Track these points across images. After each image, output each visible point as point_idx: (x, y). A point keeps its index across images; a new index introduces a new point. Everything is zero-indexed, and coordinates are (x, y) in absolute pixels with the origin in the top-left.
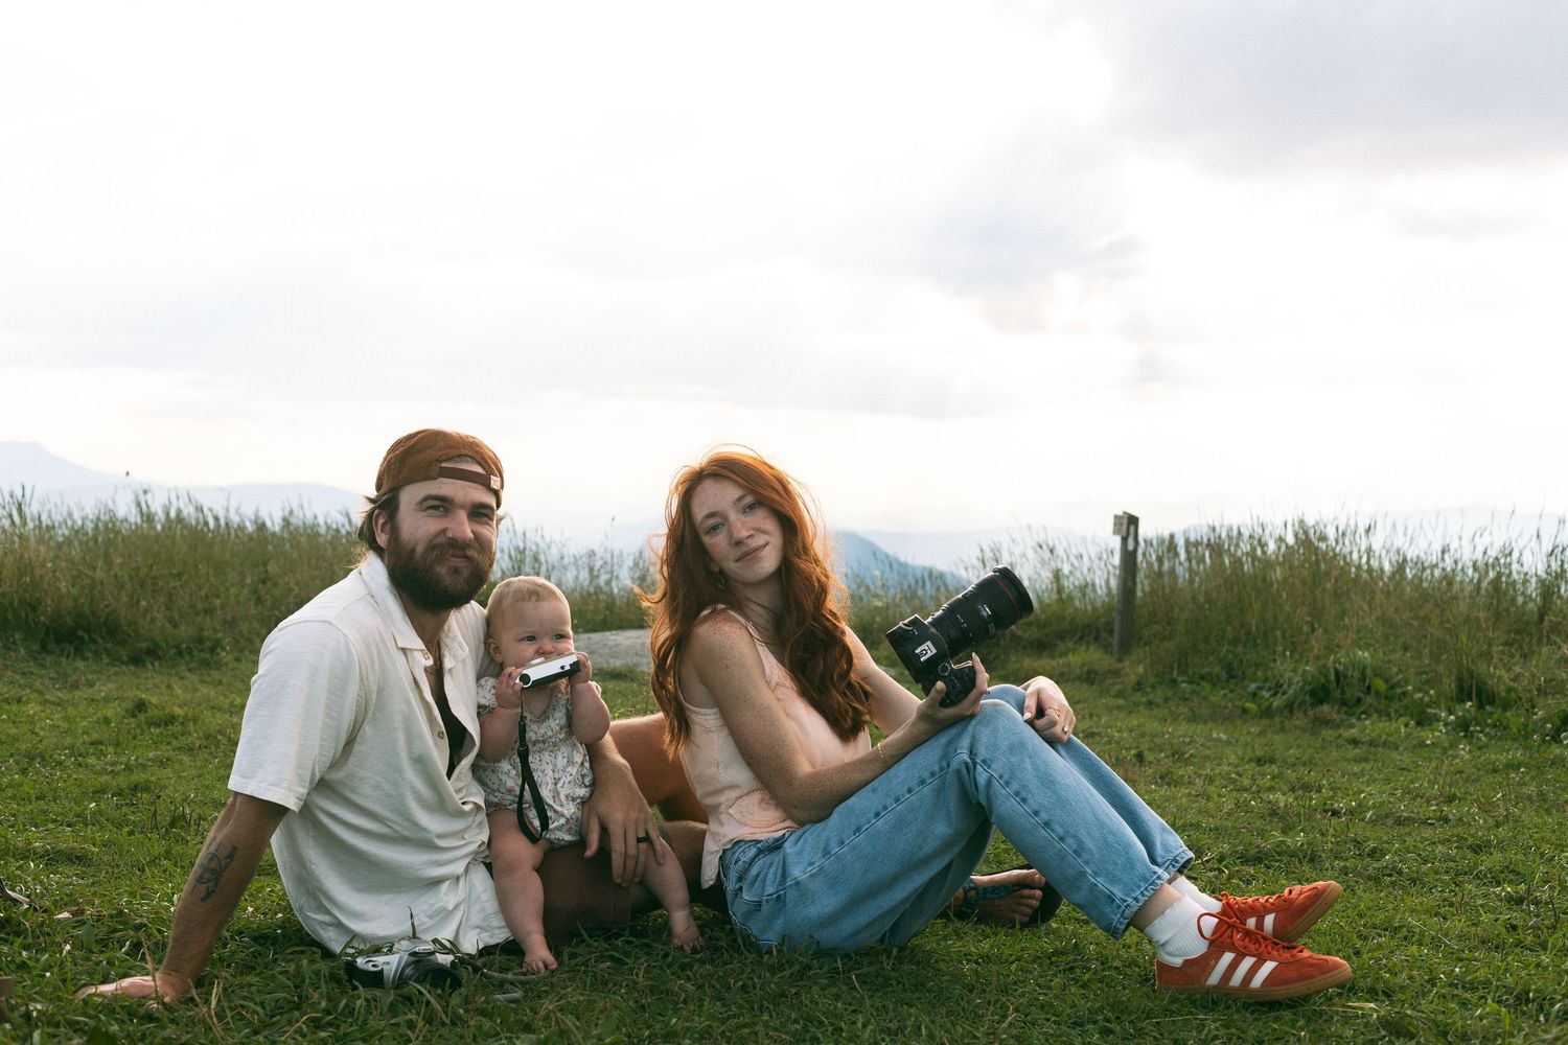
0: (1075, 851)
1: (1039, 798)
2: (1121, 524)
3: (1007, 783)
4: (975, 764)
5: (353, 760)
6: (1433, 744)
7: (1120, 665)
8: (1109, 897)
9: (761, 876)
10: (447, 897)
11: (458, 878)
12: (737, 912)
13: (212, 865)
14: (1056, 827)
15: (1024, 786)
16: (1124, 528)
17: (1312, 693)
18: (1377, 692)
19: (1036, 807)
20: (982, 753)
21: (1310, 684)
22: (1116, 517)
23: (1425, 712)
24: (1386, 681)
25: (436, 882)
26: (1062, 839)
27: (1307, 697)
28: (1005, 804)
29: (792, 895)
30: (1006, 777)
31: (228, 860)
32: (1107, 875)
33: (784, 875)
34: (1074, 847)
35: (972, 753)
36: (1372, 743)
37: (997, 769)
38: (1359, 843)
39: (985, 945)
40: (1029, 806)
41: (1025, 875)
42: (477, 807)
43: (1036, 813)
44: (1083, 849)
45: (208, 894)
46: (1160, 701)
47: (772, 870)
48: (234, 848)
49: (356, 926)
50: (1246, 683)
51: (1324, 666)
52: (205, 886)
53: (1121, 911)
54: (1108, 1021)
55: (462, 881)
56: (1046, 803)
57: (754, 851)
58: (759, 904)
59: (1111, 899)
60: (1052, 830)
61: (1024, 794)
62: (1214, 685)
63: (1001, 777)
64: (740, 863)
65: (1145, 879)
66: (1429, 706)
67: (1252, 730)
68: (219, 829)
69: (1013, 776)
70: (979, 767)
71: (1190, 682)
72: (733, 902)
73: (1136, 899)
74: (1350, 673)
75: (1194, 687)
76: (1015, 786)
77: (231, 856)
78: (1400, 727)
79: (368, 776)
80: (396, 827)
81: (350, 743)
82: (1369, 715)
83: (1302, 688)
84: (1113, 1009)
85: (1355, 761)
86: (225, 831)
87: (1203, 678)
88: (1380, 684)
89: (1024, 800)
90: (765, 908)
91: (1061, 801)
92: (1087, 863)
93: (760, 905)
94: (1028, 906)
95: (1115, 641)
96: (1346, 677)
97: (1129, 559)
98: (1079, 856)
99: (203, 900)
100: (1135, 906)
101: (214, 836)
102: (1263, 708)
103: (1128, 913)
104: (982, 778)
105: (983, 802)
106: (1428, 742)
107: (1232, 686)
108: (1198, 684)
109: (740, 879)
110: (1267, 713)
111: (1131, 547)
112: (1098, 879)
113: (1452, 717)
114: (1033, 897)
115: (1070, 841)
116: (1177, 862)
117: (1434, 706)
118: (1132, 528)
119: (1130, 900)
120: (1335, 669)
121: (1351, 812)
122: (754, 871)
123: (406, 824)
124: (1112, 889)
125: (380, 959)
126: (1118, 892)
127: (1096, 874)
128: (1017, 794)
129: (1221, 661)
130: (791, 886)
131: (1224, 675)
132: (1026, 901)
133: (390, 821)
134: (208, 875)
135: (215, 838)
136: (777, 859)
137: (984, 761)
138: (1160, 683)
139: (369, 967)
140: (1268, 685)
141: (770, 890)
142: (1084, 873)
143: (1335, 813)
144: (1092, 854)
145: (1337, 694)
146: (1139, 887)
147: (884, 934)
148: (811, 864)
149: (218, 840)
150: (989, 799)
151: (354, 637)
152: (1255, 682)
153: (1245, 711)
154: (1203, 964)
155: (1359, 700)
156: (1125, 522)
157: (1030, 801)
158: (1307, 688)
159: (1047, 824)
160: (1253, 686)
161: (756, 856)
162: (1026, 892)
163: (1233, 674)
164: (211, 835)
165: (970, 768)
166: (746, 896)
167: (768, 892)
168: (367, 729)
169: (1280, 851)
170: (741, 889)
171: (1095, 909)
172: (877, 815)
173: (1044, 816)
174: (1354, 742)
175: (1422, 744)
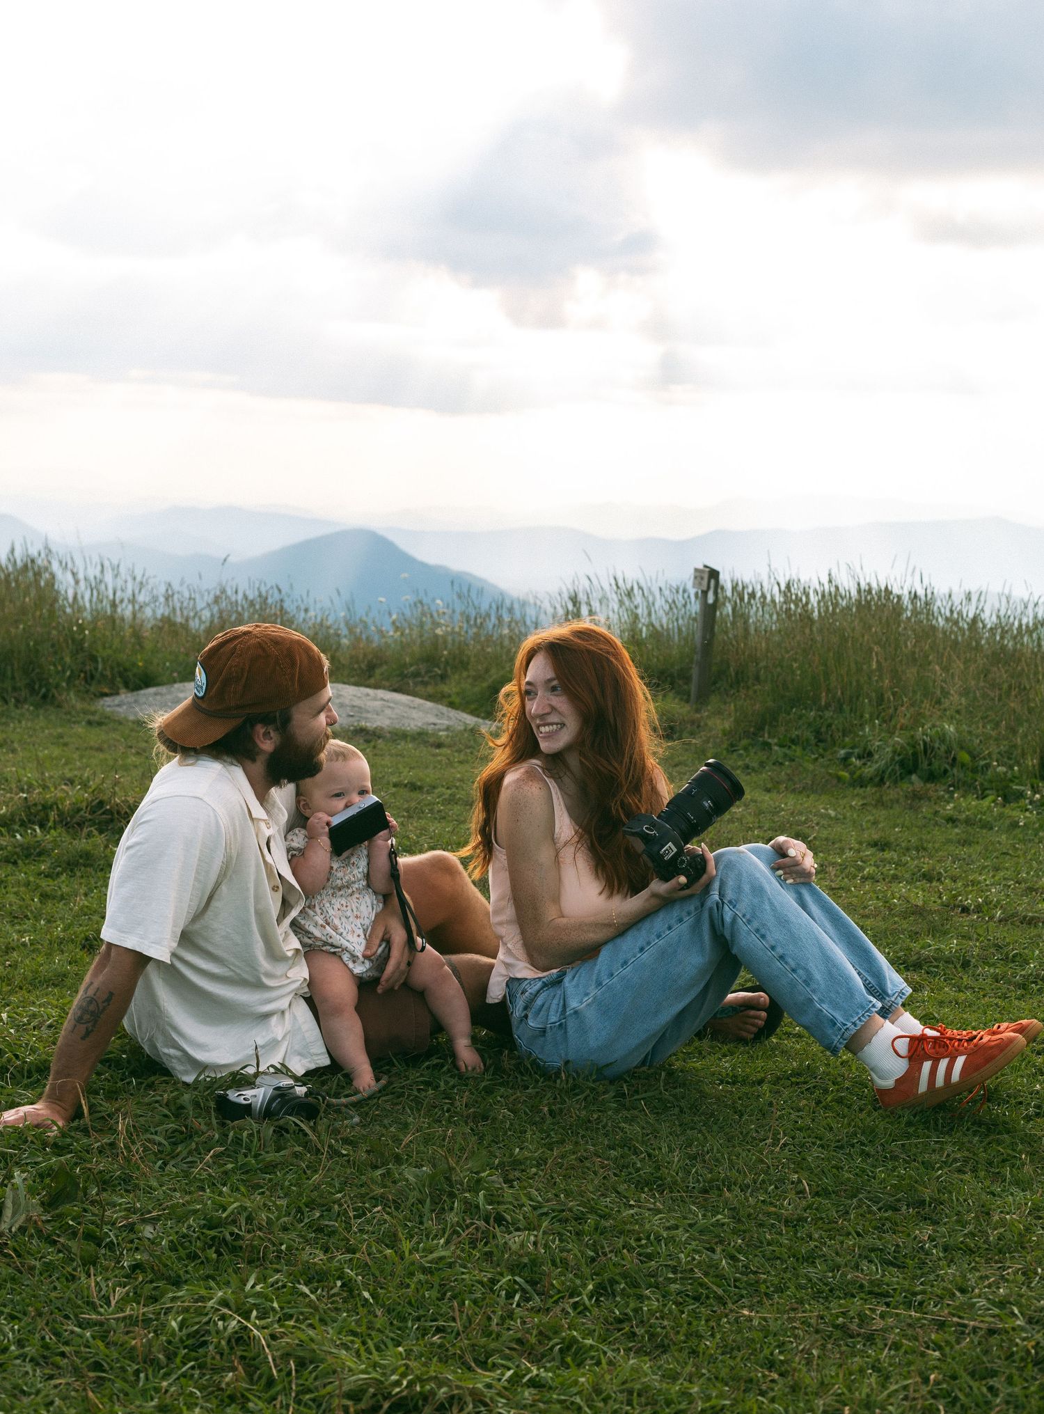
0: (805, 981)
1: (775, 935)
2: (702, 578)
3: (749, 921)
4: (723, 903)
5: (209, 913)
6: (1025, 824)
7: (698, 716)
8: (832, 1020)
9: (546, 1006)
10: (277, 1029)
11: (283, 1012)
12: (521, 1035)
13: (92, 1008)
14: (790, 960)
15: (764, 925)
16: (705, 582)
17: (902, 764)
18: (963, 765)
19: (773, 943)
20: (730, 895)
21: (899, 755)
22: (696, 570)
23: (1007, 787)
24: (970, 753)
25: (267, 1016)
26: (793, 970)
27: (897, 767)
28: (747, 940)
29: (571, 1025)
30: (748, 916)
31: (105, 1004)
32: (831, 1002)
33: (565, 1006)
34: (804, 977)
35: (721, 895)
36: (968, 822)
37: (743, 907)
38: (1000, 947)
39: (726, 1064)
40: (767, 942)
41: (751, 998)
42: (297, 951)
43: (773, 948)
44: (811, 979)
45: (88, 1033)
46: (755, 765)
47: (555, 1002)
48: (111, 994)
49: (200, 1056)
50: (836, 749)
51: (912, 737)
52: (85, 1026)
53: (841, 1033)
54: (863, 1144)
55: (287, 1015)
56: (781, 939)
57: (539, 984)
58: (543, 1031)
59: (833, 1022)
60: (786, 963)
61: (763, 931)
62: (804, 749)
63: (744, 916)
64: (527, 994)
65: (862, 1007)
66: (1011, 781)
67: (853, 803)
68: (95, 975)
69: (754, 916)
70: (726, 906)
71: (781, 746)
72: (518, 1027)
73: (854, 1024)
74: (937, 745)
75: (785, 750)
76: (756, 924)
77: (108, 1000)
78: (989, 805)
79: (221, 925)
80: (238, 971)
81: (210, 898)
82: (957, 788)
83: (892, 759)
84: (863, 1133)
85: (959, 842)
86: (101, 978)
87: (792, 741)
88: (965, 757)
89: (763, 936)
90: (549, 1034)
91: (794, 939)
92: (814, 991)
93: (545, 1032)
94: (753, 1025)
95: (693, 688)
96: (933, 749)
97: (709, 611)
98: (808, 985)
99: (83, 1038)
100: (853, 1030)
101: (91, 980)
102: (855, 776)
103: (847, 1035)
104: (728, 917)
105: (728, 937)
106: (1021, 824)
107: (821, 751)
108: (790, 747)
109: (526, 1008)
110: (861, 782)
111: (711, 600)
112: (824, 1006)
113: (1038, 796)
114: (758, 1018)
115: (801, 972)
116: (903, 994)
117: (1017, 781)
118: (713, 582)
119: (849, 1024)
120: (924, 740)
121: (978, 909)
122: (539, 1002)
123: (248, 969)
124: (834, 1014)
125: (249, 1093)
126: (840, 1018)
127: (821, 1001)
128: (757, 930)
129: (809, 725)
130: (571, 1015)
131: (813, 740)
132: (752, 1020)
133: (235, 966)
134: (87, 1017)
135: (92, 983)
136: (559, 992)
137: (730, 902)
138: (753, 746)
139: (241, 1100)
140: (856, 751)
141: (553, 1019)
142: (811, 1000)
143: (965, 910)
144: (818, 984)
145: (925, 766)
146: (858, 1013)
147: (647, 1055)
148: (587, 994)
149: (96, 985)
150: (732, 935)
151: (222, 812)
152: (844, 748)
153: (839, 779)
154: (910, 1078)
155: (946, 771)
156: (706, 576)
157: (769, 937)
158: (897, 758)
159: (782, 957)
160: (842, 752)
161: (542, 988)
162: (752, 1013)
163: (822, 739)
164: (87, 978)
165: (719, 906)
166: (531, 1023)
167: (553, 1021)
168: (224, 888)
169: (938, 958)
170: (526, 1016)
171: (819, 1029)
172: (642, 949)
173: (780, 950)
174: (951, 820)
175: (1015, 825)
